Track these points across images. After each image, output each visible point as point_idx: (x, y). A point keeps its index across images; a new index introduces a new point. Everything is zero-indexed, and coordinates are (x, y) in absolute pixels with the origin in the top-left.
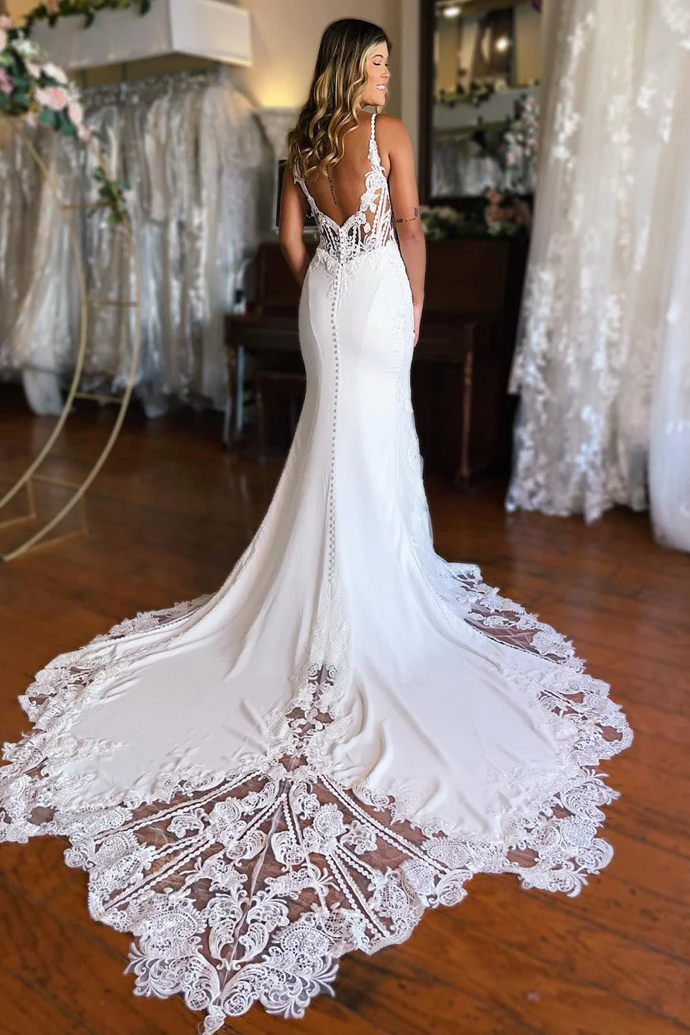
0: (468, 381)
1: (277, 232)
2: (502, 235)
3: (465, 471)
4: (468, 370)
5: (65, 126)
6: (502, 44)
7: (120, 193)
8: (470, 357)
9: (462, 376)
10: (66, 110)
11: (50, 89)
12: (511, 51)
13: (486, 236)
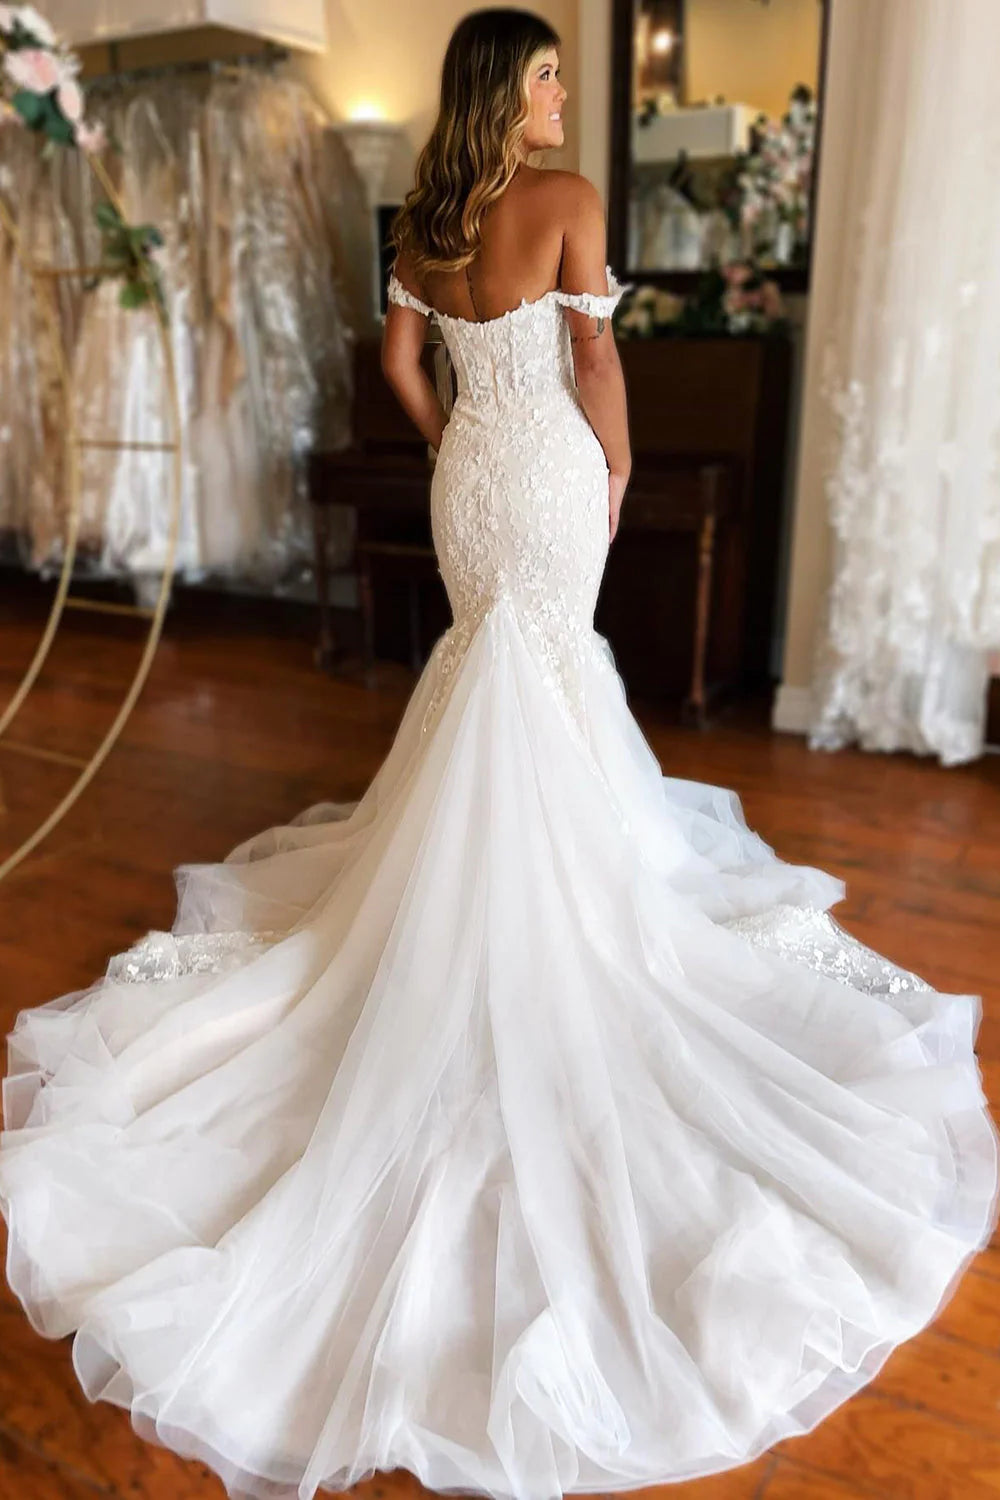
0: (706, 559)
1: (384, 323)
2: (750, 334)
3: (698, 696)
4: (707, 542)
5: (52, 125)
6: (663, 42)
7: (145, 250)
8: (710, 524)
9: (695, 551)
10: (53, 96)
11: (29, 54)
12: (678, 53)
13: (724, 334)
